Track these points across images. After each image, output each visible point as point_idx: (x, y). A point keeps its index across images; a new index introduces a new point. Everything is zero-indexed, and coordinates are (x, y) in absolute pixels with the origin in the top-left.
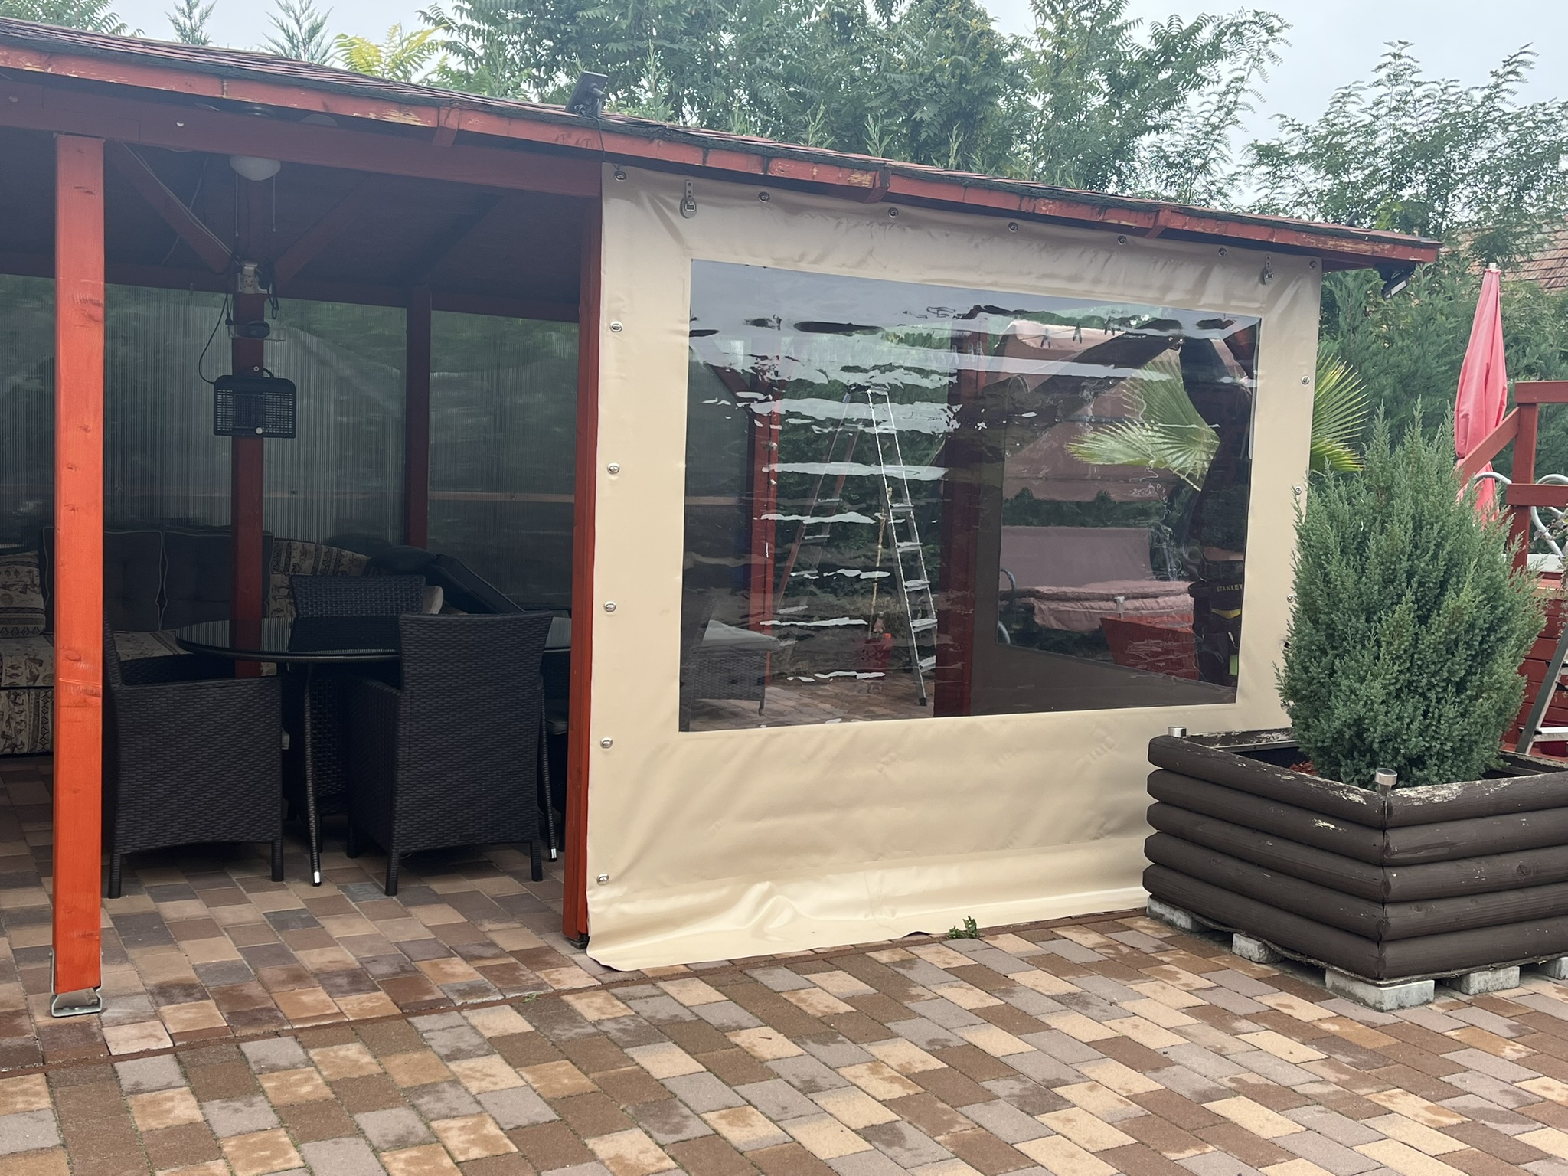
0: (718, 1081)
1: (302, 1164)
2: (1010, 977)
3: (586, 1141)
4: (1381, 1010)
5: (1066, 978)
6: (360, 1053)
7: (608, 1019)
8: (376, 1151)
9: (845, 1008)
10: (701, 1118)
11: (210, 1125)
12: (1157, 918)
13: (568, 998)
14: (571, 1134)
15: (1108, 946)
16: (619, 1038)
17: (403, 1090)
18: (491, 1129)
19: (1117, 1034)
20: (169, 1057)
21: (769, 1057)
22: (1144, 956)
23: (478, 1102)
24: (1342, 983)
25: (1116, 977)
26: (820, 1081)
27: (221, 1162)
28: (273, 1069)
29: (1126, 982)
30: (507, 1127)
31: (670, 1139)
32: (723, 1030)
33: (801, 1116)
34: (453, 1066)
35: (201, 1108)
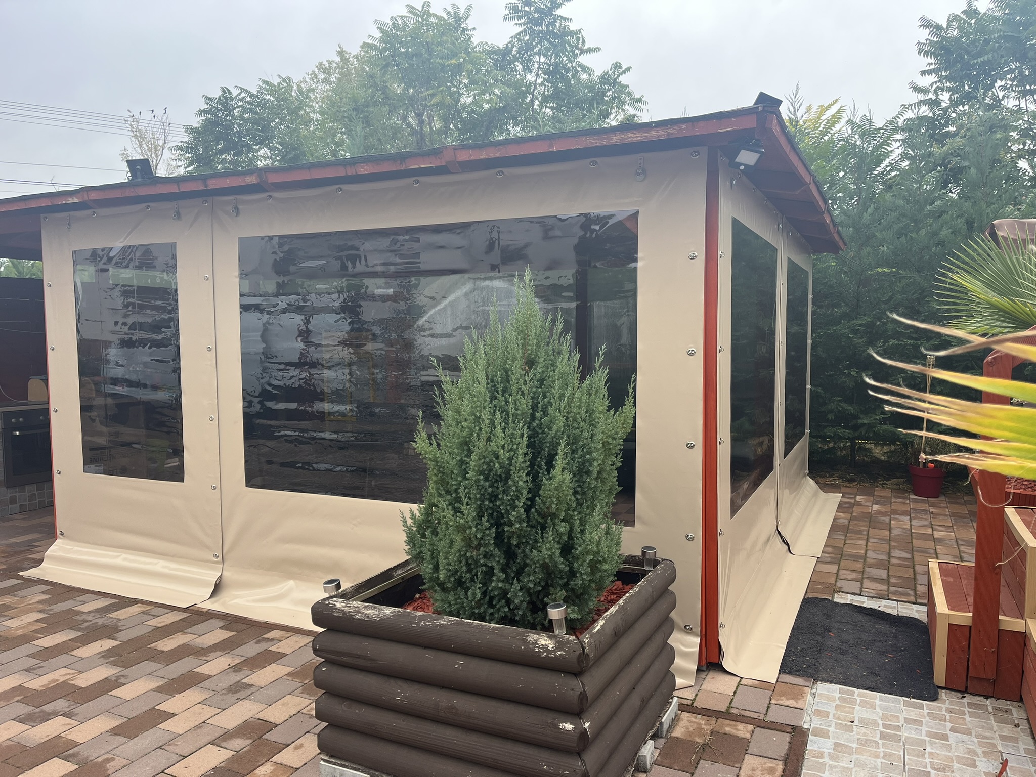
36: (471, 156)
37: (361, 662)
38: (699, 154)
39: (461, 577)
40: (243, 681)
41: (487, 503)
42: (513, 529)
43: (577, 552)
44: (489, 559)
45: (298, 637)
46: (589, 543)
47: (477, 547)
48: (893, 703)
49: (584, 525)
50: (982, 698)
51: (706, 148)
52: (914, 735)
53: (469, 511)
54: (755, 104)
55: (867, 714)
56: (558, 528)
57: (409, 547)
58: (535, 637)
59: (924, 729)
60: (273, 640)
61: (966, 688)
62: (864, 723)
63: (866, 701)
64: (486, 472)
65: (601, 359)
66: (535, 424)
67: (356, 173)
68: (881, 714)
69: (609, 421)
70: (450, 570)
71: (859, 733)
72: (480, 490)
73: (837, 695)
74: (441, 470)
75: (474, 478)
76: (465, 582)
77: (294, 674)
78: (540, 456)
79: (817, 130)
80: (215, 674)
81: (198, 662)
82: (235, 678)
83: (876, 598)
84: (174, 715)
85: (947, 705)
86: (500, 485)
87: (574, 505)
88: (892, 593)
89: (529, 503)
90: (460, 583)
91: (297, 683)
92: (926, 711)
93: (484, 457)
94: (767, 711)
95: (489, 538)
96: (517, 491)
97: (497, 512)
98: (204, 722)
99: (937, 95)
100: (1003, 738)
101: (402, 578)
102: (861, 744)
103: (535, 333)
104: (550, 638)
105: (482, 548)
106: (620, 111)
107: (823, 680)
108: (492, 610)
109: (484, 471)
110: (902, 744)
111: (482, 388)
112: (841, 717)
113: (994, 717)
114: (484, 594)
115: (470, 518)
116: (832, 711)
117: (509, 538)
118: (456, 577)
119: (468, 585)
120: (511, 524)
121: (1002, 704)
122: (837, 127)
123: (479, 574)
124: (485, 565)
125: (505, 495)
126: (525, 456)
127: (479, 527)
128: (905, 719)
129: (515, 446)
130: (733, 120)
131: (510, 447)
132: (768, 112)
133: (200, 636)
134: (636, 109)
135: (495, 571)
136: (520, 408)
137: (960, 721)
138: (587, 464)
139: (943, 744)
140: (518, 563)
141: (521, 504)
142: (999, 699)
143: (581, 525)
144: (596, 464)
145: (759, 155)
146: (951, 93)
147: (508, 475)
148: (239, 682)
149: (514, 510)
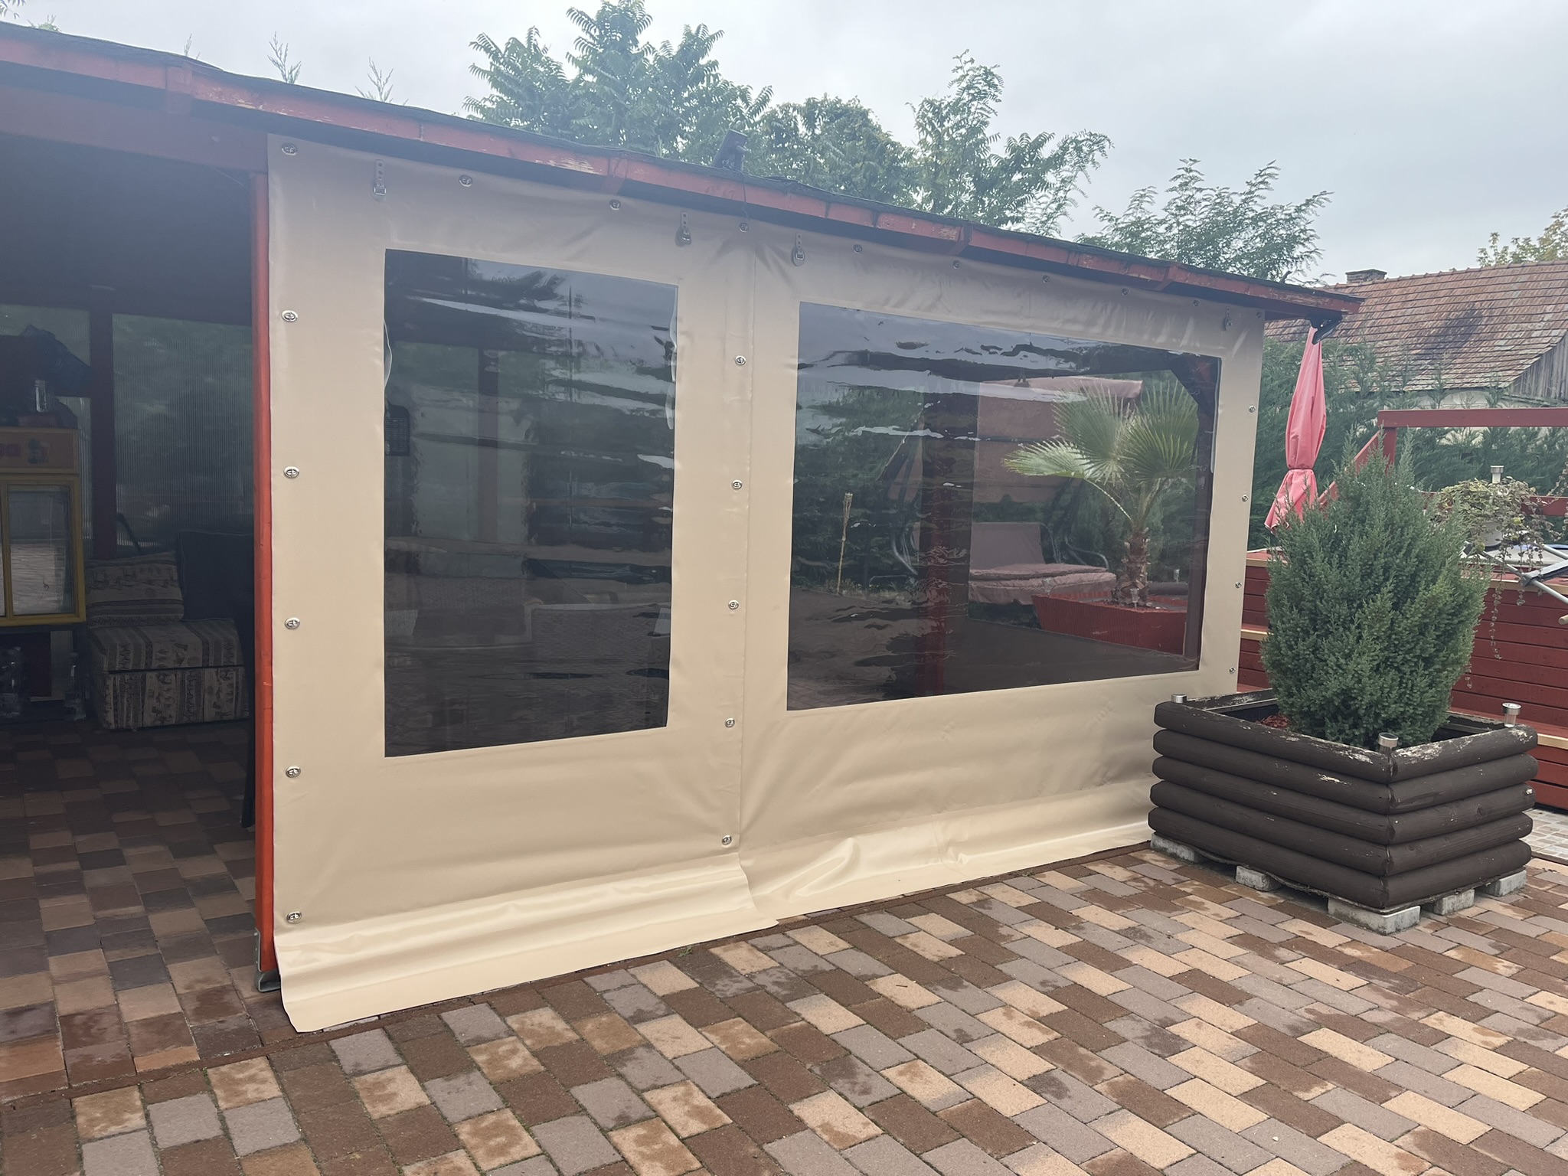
0: (881, 1034)
1: (538, 1150)
2: (1074, 912)
3: (791, 1107)
4: (1384, 934)
5: (1120, 912)
6: (553, 1018)
7: (760, 972)
8: (604, 1131)
9: (955, 952)
10: (881, 1075)
11: (438, 1109)
12: (1161, 851)
13: (716, 951)
14: (774, 1100)
15: (1135, 879)
16: (777, 992)
17: (605, 1058)
18: (700, 1100)
19: (1190, 968)
20: (377, 1033)
21: (914, 1006)
22: (1169, 888)
23: (678, 1068)
24: (1344, 910)
25: (1159, 910)
26: (968, 1030)
27: (462, 1152)
28: (479, 1041)
29: (1169, 915)
30: (714, 1096)
31: (865, 1100)
32: (863, 979)
33: (968, 1069)
34: (643, 1028)
35: (424, 1088)
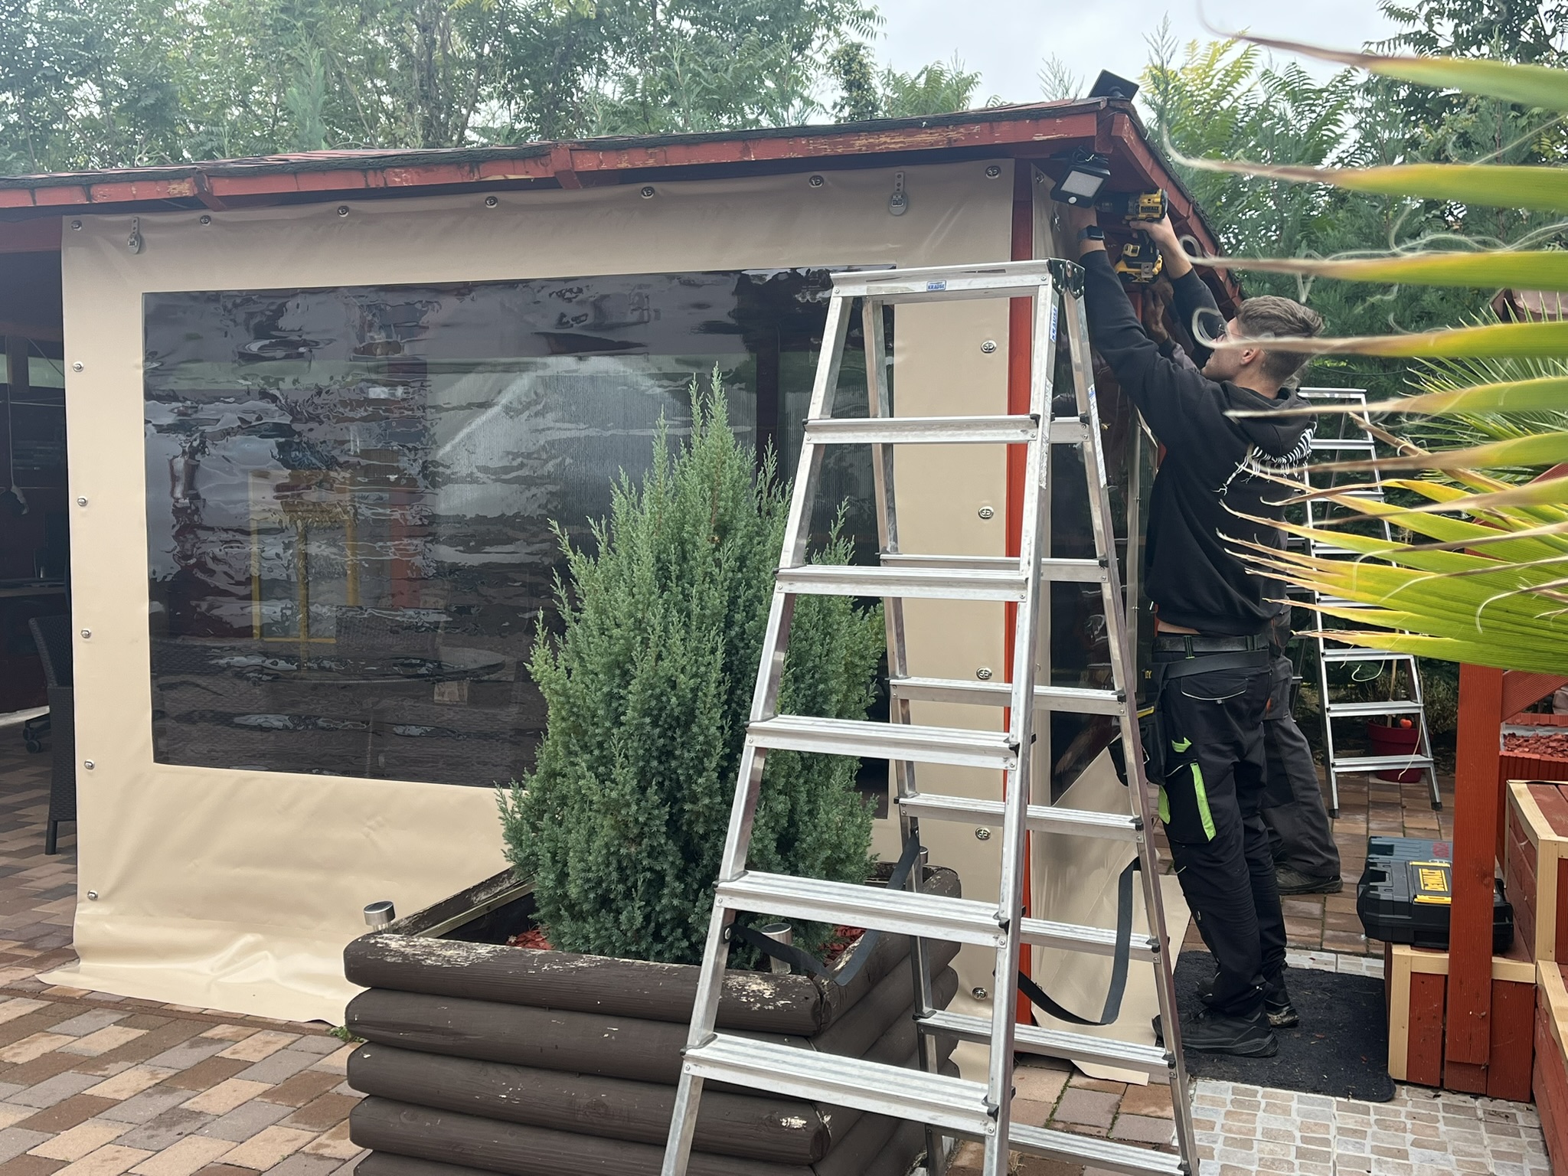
36: (601, 162)
37: (437, 1040)
38: (999, 171)
39: (608, 891)
40: (182, 1106)
41: (655, 763)
42: (699, 807)
43: (804, 846)
44: (657, 858)
45: (268, 1034)
46: (825, 829)
47: (638, 840)
48: (1319, 1105)
49: (815, 802)
50: (1468, 1098)
51: (1012, 161)
52: (1351, 1152)
53: (625, 775)
54: (1092, 95)
55: (1277, 1123)
56: (773, 804)
57: (510, 846)
58: (741, 979)
59: (1369, 1143)
60: (221, 1040)
61: (1442, 1081)
62: (1270, 1135)
63: (1275, 1104)
64: (655, 712)
65: (840, 524)
66: (733, 633)
67: (386, 183)
68: (1299, 1123)
69: (855, 628)
70: (588, 880)
71: (1261, 1151)
72: (645, 741)
73: (1229, 1097)
74: (575, 710)
75: (635, 722)
76: (613, 900)
77: (275, 1092)
78: (741, 686)
79: (1208, 87)
80: (127, 1097)
81: (91, 1080)
82: (166, 1102)
83: (1301, 948)
84: (66, 1163)
85: (1409, 1108)
86: (678, 732)
87: (799, 767)
88: (1327, 940)
89: (726, 764)
90: (605, 902)
91: (281, 1108)
92: (1373, 1117)
93: (653, 687)
94: (1113, 1124)
95: (658, 822)
96: (707, 743)
97: (671, 780)
98: (126, 1171)
99: (1431, 26)
100: (1497, 1155)
101: (488, 907)
102: (1265, 1166)
103: (731, 479)
104: (766, 980)
105: (646, 840)
106: (831, 34)
107: (1205, 1076)
108: (659, 947)
109: (652, 710)
110: (1331, 1164)
111: (645, 570)
112: (1234, 1128)
113: (1486, 1126)
114: (647, 918)
115: (628, 789)
116: (1220, 1121)
117: (690, 823)
118: (600, 892)
119: (621, 904)
120: (694, 799)
121: (1501, 1105)
122: (1245, 84)
123: (639, 883)
124: (651, 869)
125: (685, 751)
126: (719, 685)
127: (643, 804)
128: (1339, 1128)
129: (703, 669)
130: (1058, 121)
131: (694, 669)
132: (1114, 109)
133: (80, 1037)
134: (862, 31)
135: (667, 879)
136: (709, 605)
137: (1428, 1131)
138: (820, 699)
139: (1399, 1164)
140: (705, 866)
141: (714, 765)
142: (1496, 1099)
143: (809, 802)
144: (834, 698)
145: (1101, 180)
146: (1456, 21)
147: (690, 716)
148: (174, 1108)
149: (700, 776)
